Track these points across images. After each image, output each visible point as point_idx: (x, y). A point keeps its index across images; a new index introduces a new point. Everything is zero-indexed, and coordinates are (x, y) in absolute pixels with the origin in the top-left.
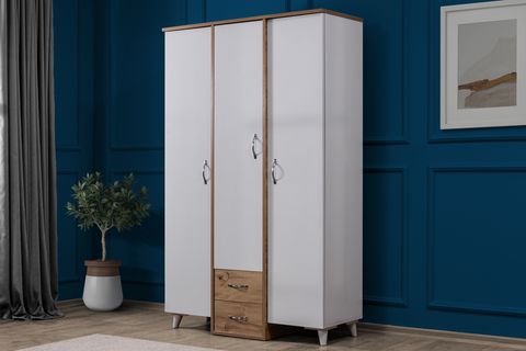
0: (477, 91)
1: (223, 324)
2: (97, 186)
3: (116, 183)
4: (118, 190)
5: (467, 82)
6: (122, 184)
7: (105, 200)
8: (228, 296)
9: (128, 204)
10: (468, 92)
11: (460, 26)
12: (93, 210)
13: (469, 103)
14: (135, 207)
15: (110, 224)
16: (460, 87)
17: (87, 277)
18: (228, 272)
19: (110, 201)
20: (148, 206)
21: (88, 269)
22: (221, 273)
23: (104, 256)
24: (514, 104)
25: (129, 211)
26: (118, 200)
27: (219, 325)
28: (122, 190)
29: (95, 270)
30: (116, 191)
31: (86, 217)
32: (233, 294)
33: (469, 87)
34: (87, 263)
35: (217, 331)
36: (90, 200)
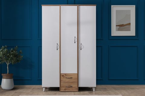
0: (121, 27)
1: (64, 89)
2: (6, 50)
3: (12, 49)
4: (12, 51)
5: (118, 25)
6: (14, 50)
7: (8, 54)
8: (65, 81)
9: (16, 56)
10: (118, 27)
11: (116, 11)
12: (4, 58)
13: (119, 30)
14: (18, 57)
15: (10, 62)
16: (116, 26)
17: (2, 79)
18: (66, 74)
19: (10, 55)
20: (22, 56)
21: (3, 77)
22: (63, 75)
23: (8, 72)
24: (130, 31)
25: (16, 58)
26: (12, 54)
27: (62, 89)
28: (14, 51)
29: (5, 77)
30: (12, 52)
31: (2, 60)
32: (67, 80)
33: (119, 26)
34: (2, 75)
35: (62, 91)
36: (3, 55)
